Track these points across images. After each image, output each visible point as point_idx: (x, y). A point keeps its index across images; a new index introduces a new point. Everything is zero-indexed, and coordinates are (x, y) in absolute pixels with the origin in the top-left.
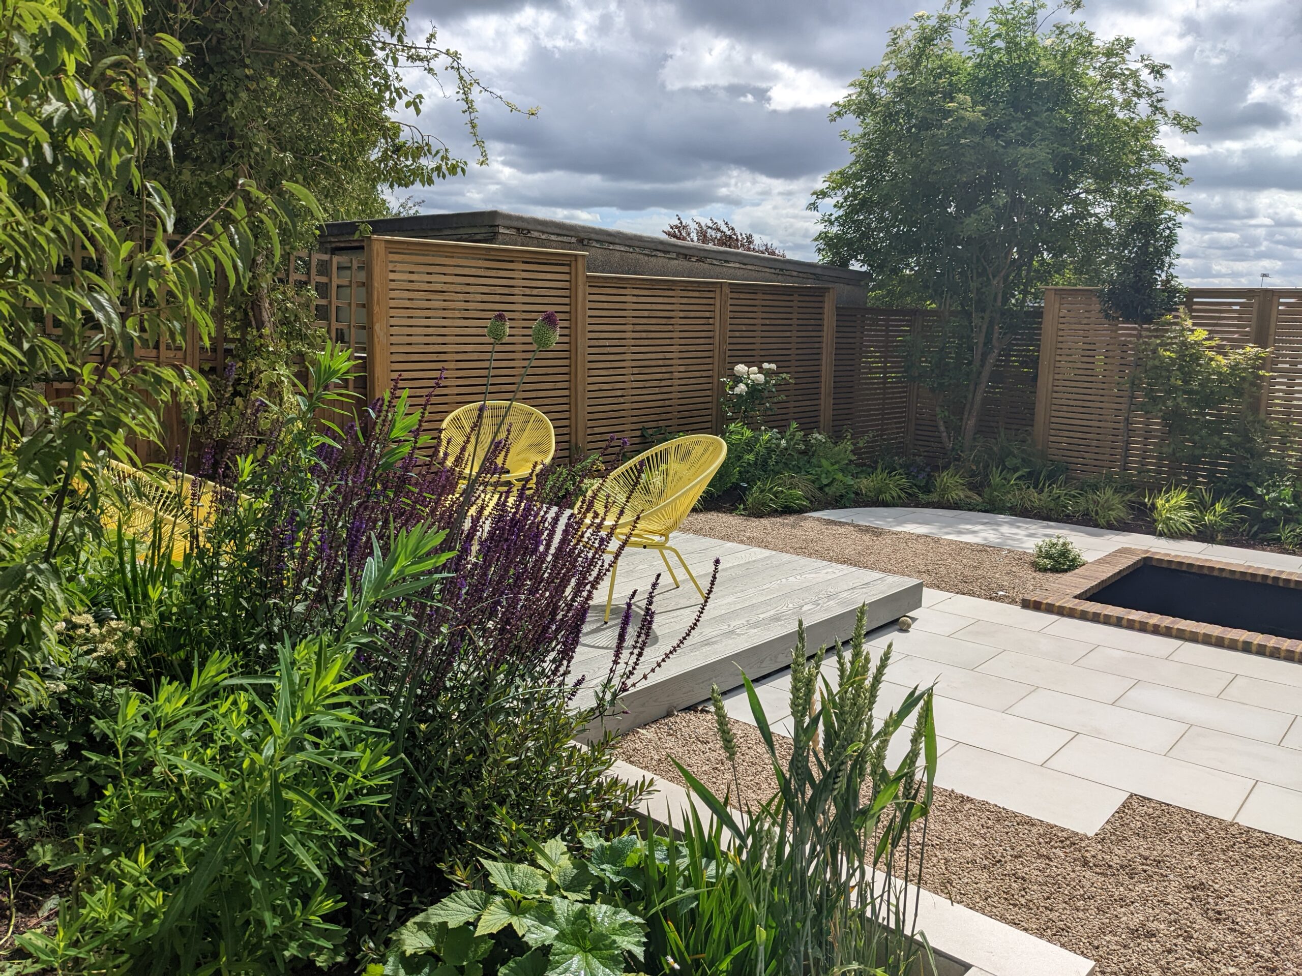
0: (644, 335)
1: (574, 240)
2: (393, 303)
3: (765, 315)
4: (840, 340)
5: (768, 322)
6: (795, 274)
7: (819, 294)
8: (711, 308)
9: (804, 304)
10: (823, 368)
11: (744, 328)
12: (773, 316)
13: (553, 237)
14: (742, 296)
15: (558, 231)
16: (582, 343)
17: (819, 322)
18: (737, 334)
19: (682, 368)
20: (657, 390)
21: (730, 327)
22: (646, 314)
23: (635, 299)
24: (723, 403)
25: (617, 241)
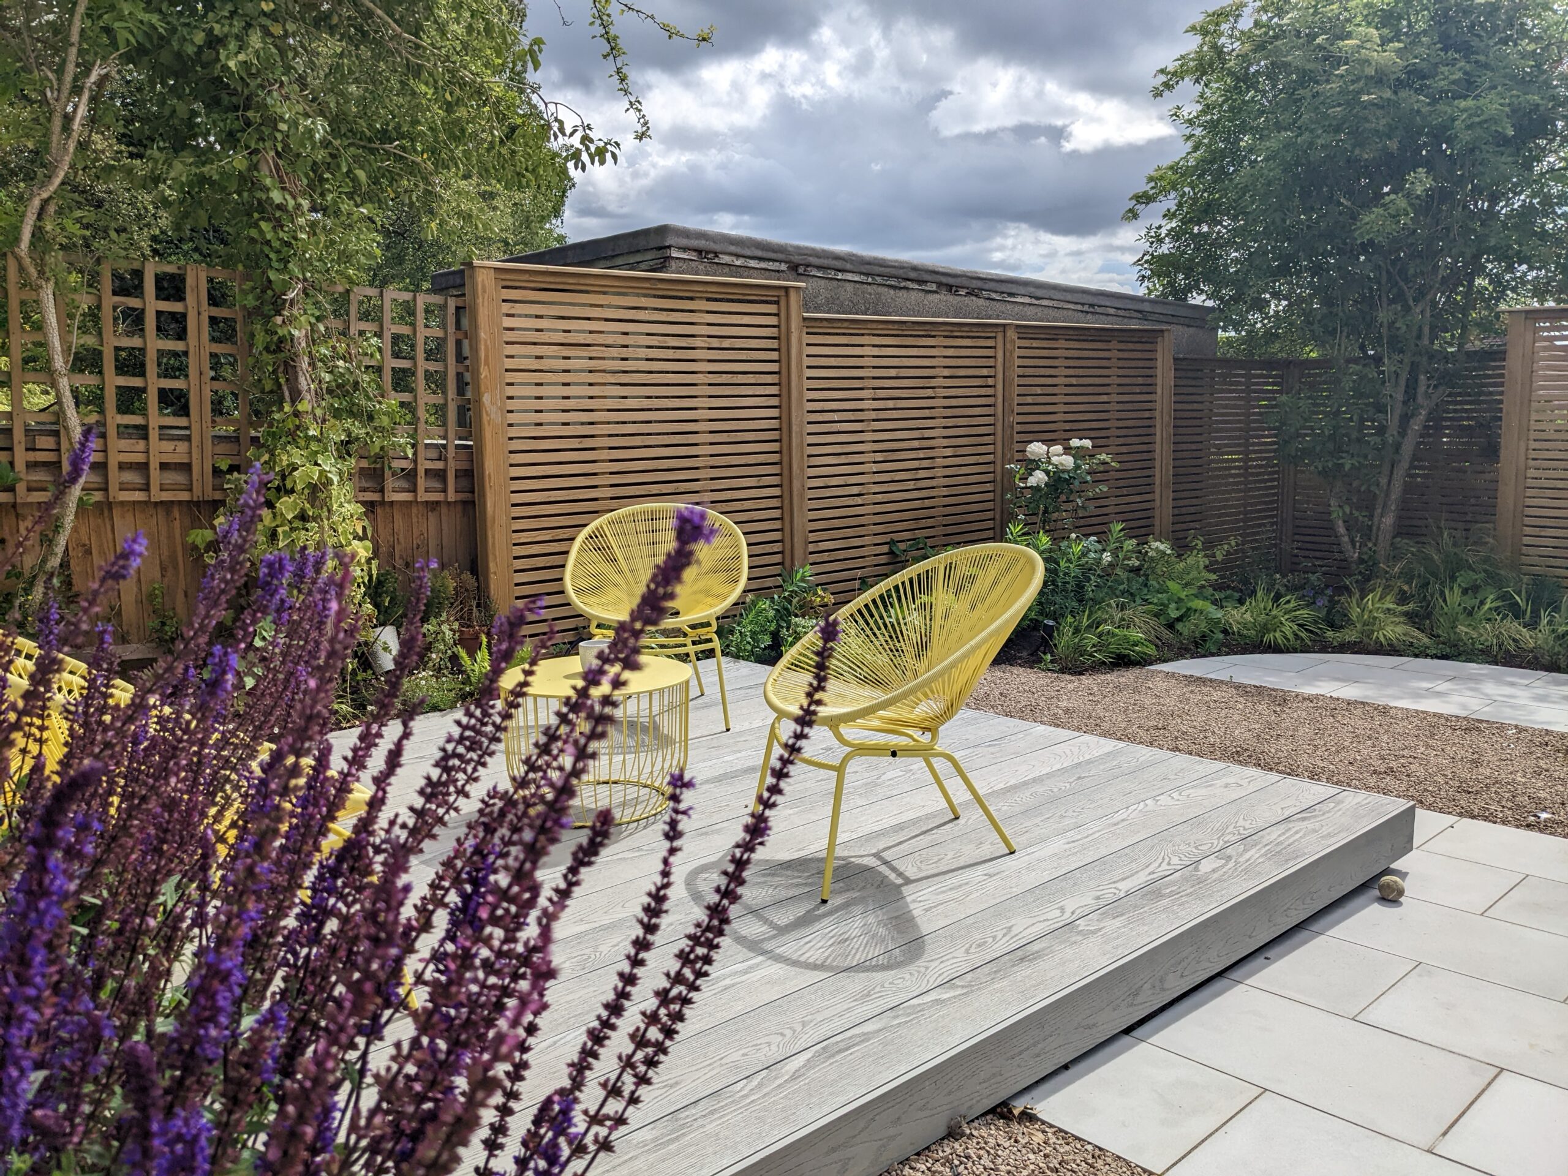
0: (890, 404)
1: (783, 267)
2: (510, 364)
3: (1071, 372)
4: (1179, 406)
5: (1074, 381)
6: (1112, 311)
7: (1149, 338)
8: (991, 362)
9: (1126, 355)
10: (1158, 447)
11: (1039, 390)
12: (1081, 372)
13: (753, 263)
14: (1035, 344)
15: (759, 253)
16: (799, 417)
17: (1149, 381)
18: (1029, 400)
19: (949, 452)
20: (911, 485)
21: (1018, 390)
22: (893, 372)
23: (876, 351)
24: (1011, 501)
25: (848, 266)
